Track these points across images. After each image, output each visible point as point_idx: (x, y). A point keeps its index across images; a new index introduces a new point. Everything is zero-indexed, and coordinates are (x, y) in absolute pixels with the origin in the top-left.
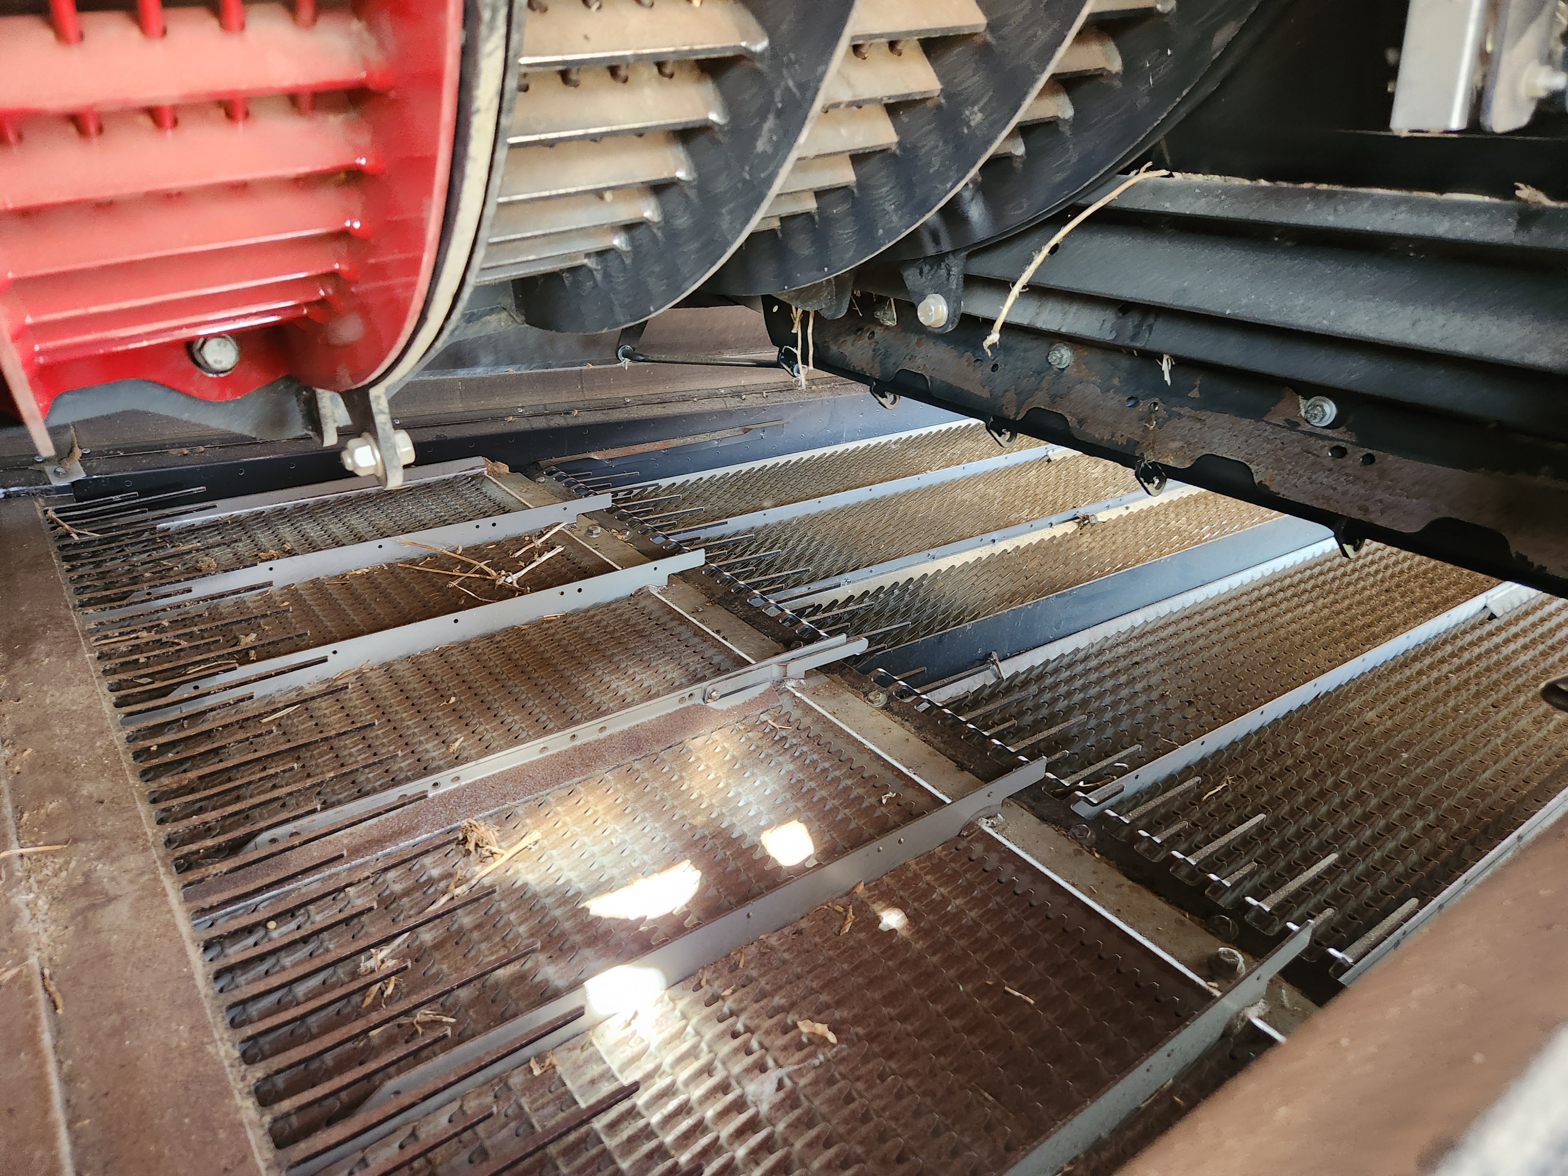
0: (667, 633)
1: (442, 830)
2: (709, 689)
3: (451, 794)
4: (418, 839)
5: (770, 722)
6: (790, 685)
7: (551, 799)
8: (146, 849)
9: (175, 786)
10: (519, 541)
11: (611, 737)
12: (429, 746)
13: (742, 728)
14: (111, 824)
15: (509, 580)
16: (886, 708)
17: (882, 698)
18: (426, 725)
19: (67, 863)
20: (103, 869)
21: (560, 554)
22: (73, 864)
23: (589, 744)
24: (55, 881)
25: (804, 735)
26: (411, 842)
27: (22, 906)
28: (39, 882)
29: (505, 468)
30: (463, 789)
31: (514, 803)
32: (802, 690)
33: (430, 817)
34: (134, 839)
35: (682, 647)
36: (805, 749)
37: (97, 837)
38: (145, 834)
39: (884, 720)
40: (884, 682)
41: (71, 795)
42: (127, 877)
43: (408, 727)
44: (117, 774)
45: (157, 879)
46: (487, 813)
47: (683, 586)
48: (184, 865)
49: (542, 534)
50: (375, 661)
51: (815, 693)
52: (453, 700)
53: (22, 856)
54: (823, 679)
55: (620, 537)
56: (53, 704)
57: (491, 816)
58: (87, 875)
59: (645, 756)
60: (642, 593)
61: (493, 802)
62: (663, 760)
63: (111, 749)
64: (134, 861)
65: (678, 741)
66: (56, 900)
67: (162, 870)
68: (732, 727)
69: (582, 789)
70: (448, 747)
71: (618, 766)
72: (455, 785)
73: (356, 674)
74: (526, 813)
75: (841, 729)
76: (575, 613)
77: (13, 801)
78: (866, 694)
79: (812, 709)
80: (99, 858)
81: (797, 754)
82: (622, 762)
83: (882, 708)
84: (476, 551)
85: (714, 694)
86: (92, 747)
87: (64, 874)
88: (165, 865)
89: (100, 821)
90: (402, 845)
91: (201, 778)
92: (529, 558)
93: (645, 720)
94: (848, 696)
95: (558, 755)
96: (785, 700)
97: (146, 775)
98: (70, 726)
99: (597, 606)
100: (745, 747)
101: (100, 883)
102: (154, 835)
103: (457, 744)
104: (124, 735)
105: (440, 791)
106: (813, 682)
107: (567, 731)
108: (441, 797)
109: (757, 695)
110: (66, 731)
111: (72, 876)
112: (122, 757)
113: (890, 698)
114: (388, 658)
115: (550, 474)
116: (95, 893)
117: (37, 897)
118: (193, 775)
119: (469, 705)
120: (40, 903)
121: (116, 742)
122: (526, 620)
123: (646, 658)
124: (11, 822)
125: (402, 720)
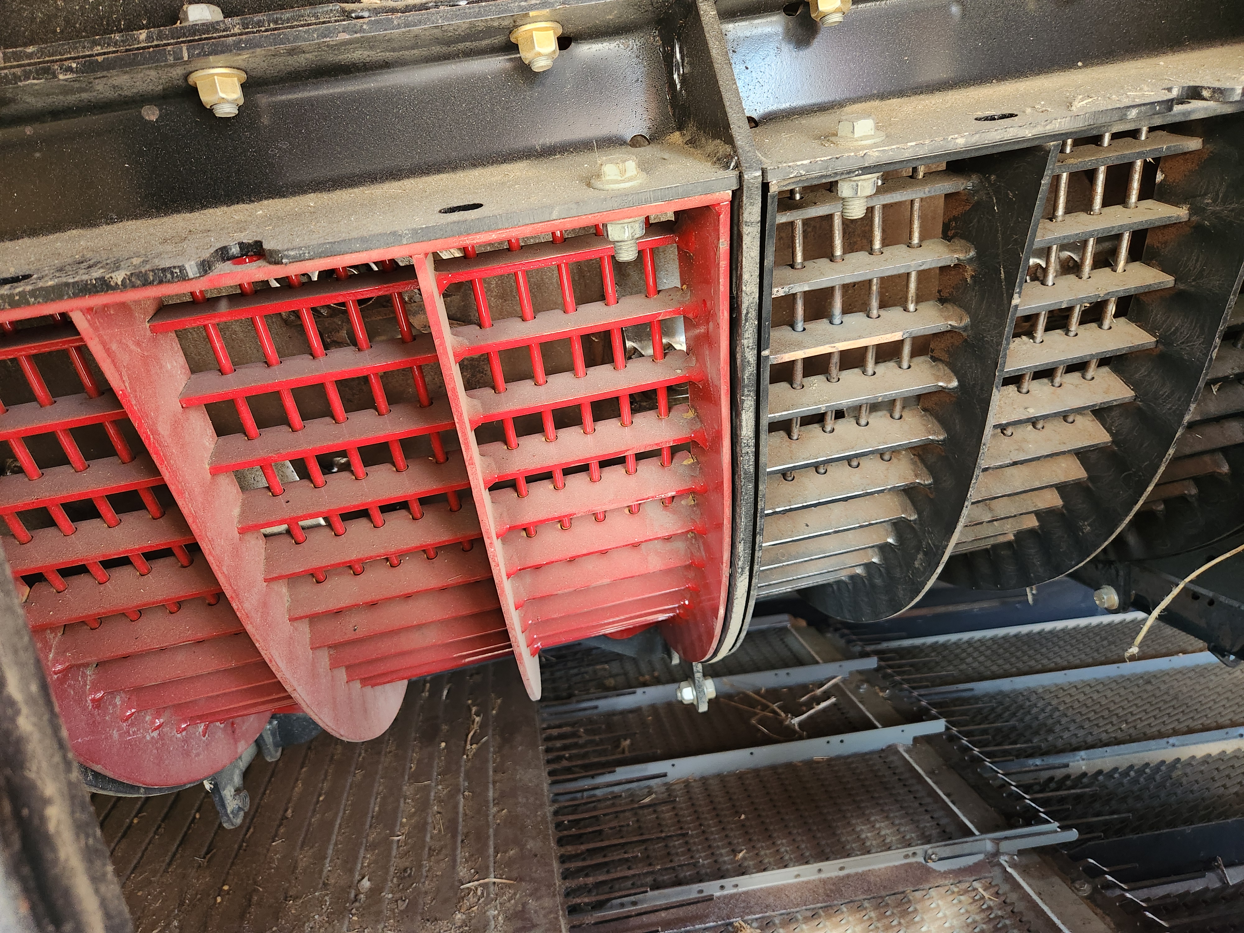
0: (906, 789)
1: (723, 922)
2: (930, 852)
3: (732, 896)
4: (707, 925)
5: (980, 890)
6: (1003, 860)
7: (799, 917)
8: (554, 896)
9: (573, 853)
10: (805, 688)
11: (848, 876)
12: (723, 851)
13: (956, 890)
14: (539, 873)
15: (793, 721)
16: (1089, 898)
17: (1087, 888)
18: (723, 834)
19: (515, 894)
20: (532, 903)
21: (834, 705)
22: (518, 896)
23: (831, 878)
24: (508, 905)
25: (1009, 909)
26: (703, 926)
27: (491, 918)
28: (501, 904)
29: (803, 623)
30: (740, 894)
31: (773, 913)
32: (1014, 866)
33: (716, 910)
34: (549, 886)
35: (916, 804)
36: (1008, 922)
37: (532, 880)
38: (555, 884)
39: (1086, 910)
40: (1093, 873)
41: (522, 847)
42: (543, 912)
43: (712, 833)
44: (546, 838)
45: (557, 918)
46: (754, 917)
47: (925, 747)
48: (573, 910)
49: (822, 685)
50: (697, 775)
51: (1024, 871)
52: (743, 817)
53: (494, 883)
54: (1036, 858)
55: (881, 694)
56: (521, 780)
57: (756, 919)
58: (524, 905)
59: (874, 898)
60: (892, 749)
61: (758, 909)
62: (887, 905)
63: (544, 816)
64: (547, 902)
65: (901, 890)
66: (507, 919)
67: (561, 913)
68: (947, 888)
69: (823, 914)
70: (735, 856)
71: (852, 901)
72: (734, 891)
73: (684, 782)
74: (780, 923)
75: (1043, 910)
76: (838, 758)
77: (494, 844)
78: (1073, 881)
79: (1019, 886)
80: (530, 895)
81: (1000, 926)
82: (855, 899)
83: (1087, 898)
84: (773, 694)
85: (933, 856)
86: (536, 816)
87: (513, 901)
88: (563, 910)
89: (534, 869)
90: (697, 927)
91: (588, 850)
92: (809, 705)
93: (876, 867)
94: (1056, 880)
95: (807, 883)
96: (997, 871)
97: (560, 842)
98: (526, 797)
99: (855, 755)
100: (956, 909)
101: (530, 913)
102: (560, 886)
103: (741, 855)
104: (552, 809)
105: (725, 892)
106: (1025, 860)
107: (815, 865)
108: (725, 897)
109: (971, 863)
110: (524, 800)
111: (516, 904)
112: (550, 826)
113: (1095, 889)
114: (706, 773)
115: (836, 630)
116: (526, 919)
117: (499, 914)
118: (583, 847)
119: (753, 823)
120: (500, 918)
121: (548, 814)
122: (801, 759)
123: (886, 808)
124: (492, 859)
125: (709, 826)
